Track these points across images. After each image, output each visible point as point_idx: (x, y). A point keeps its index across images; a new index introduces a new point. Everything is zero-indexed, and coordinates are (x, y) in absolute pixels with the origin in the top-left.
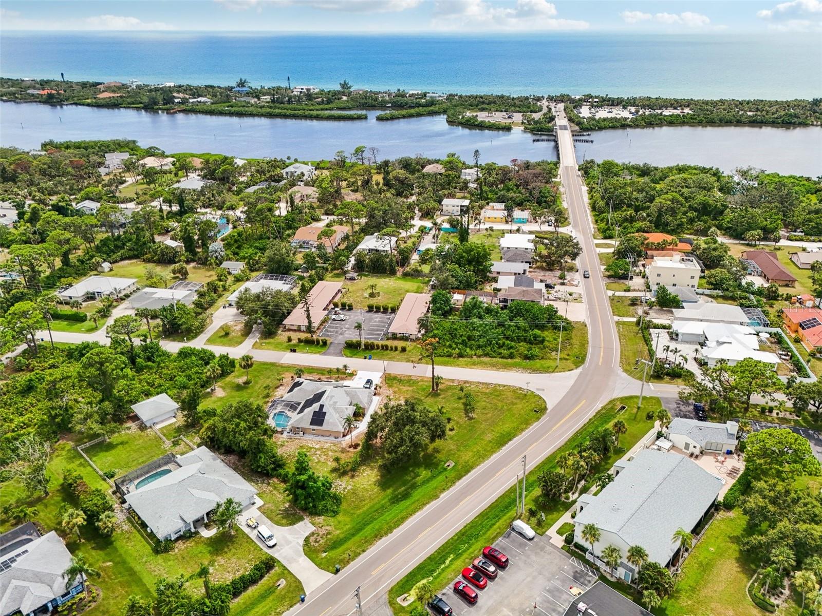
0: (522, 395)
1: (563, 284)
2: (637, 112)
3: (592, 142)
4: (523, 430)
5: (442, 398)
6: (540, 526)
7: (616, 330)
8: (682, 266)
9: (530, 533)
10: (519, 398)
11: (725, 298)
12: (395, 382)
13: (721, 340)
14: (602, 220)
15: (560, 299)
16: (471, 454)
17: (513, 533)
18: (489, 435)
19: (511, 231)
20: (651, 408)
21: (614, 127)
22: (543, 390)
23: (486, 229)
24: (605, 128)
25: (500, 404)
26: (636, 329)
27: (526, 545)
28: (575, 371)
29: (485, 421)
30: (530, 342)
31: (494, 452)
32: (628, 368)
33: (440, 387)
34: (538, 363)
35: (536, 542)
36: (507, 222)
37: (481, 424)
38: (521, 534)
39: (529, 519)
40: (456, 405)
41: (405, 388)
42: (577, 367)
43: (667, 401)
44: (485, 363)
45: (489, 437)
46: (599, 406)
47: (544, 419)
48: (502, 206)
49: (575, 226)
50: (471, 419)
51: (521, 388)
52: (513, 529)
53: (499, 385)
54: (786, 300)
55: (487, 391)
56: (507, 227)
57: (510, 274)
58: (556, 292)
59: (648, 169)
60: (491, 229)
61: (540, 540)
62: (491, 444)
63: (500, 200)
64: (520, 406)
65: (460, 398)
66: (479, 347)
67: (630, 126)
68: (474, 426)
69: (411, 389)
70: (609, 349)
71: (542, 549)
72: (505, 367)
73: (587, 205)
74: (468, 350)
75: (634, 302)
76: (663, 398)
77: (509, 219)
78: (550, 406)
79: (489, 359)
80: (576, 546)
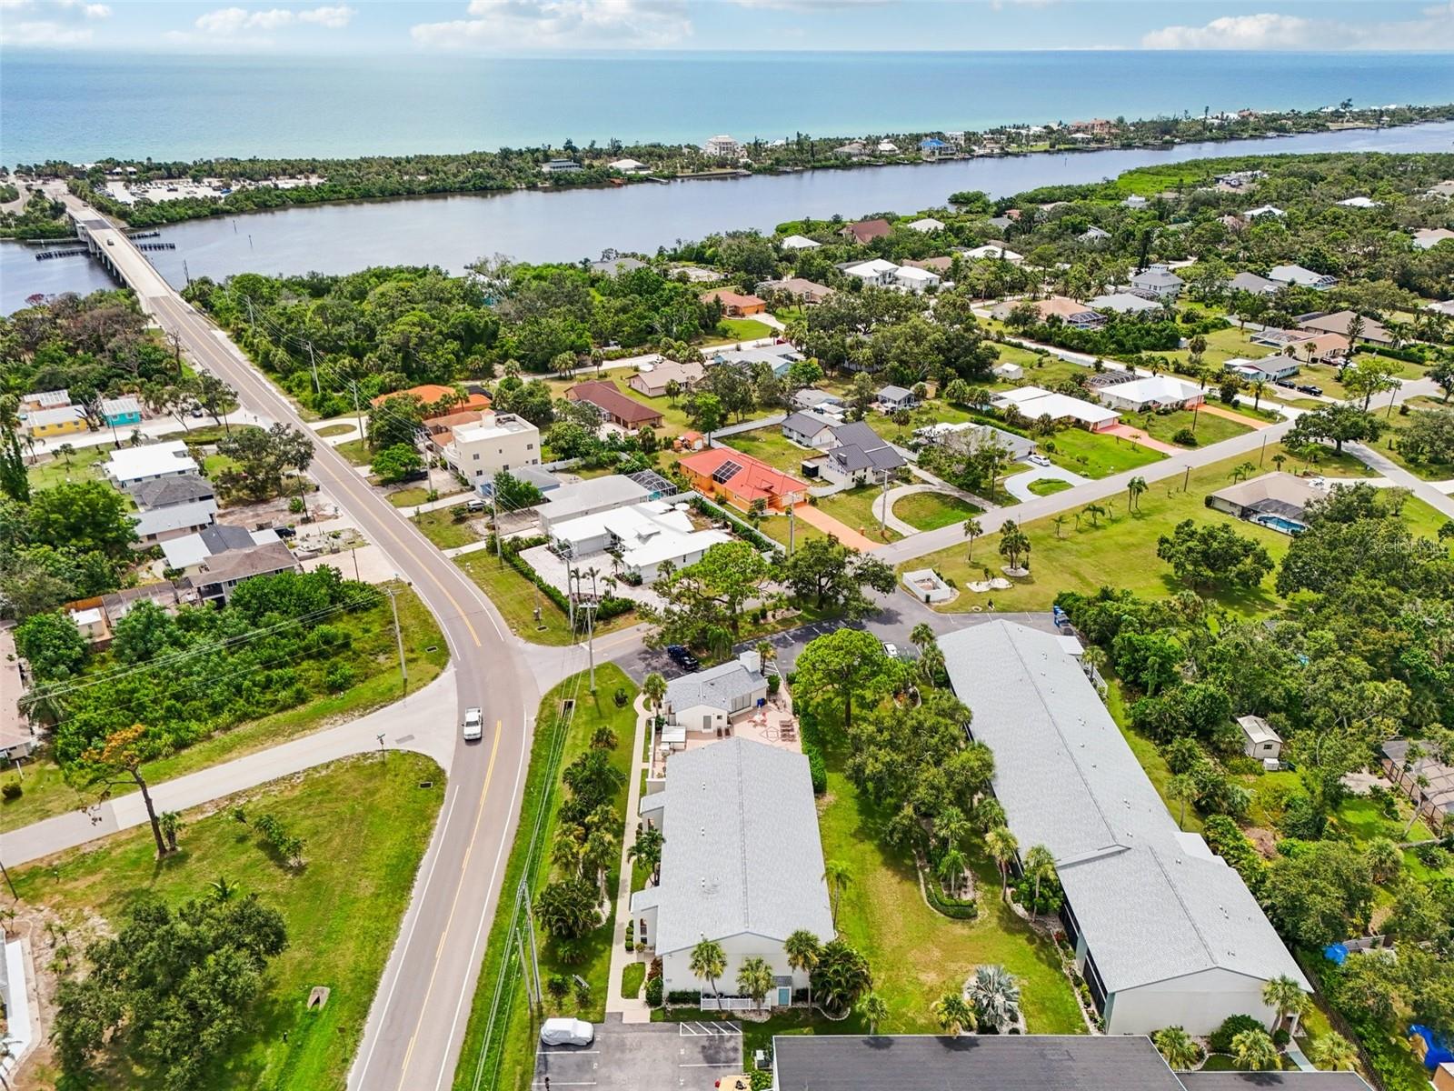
0: (376, 767)
1: (306, 521)
2: (228, 187)
3: (173, 247)
4: (426, 835)
5: (199, 860)
6: (588, 1004)
7: (464, 574)
8: (503, 431)
9: (583, 1030)
10: (372, 777)
11: (589, 468)
12: (38, 882)
13: (644, 533)
14: (299, 385)
15: (320, 550)
16: (352, 945)
17: (552, 1054)
18: (364, 883)
19: (118, 445)
20: (614, 685)
21: (198, 217)
22: (411, 737)
23: (55, 453)
24: (182, 220)
25: (343, 808)
26: (494, 560)
27: (589, 1061)
28: (443, 675)
29: (333, 858)
30: (321, 655)
31: (400, 912)
32: (530, 632)
33: (179, 836)
34: (364, 690)
35: (603, 1042)
36: (94, 429)
37: (332, 868)
38: (565, 1046)
39: (560, 1005)
40: (244, 859)
41: (82, 884)
42: (443, 666)
43: (627, 660)
44: (252, 737)
45: (367, 887)
46: (530, 720)
47: (452, 792)
48: (64, 396)
49: (252, 406)
50: (300, 870)
51: (364, 754)
52: (545, 1046)
53: (315, 768)
54: (667, 447)
55: (297, 793)
56: (104, 437)
57: (181, 532)
58: (303, 539)
59: (321, 281)
60: (67, 449)
61: (607, 1031)
62: (381, 901)
63: (48, 385)
64: (387, 791)
65: (242, 839)
66: (216, 709)
67: (228, 213)
68: (319, 884)
69: (98, 877)
70: (474, 614)
71: (621, 1047)
72: (302, 725)
73: (247, 364)
74: (194, 725)
75: (460, 515)
76: (615, 660)
77: (96, 421)
78: (445, 763)
79: (256, 723)
80: (675, 998)
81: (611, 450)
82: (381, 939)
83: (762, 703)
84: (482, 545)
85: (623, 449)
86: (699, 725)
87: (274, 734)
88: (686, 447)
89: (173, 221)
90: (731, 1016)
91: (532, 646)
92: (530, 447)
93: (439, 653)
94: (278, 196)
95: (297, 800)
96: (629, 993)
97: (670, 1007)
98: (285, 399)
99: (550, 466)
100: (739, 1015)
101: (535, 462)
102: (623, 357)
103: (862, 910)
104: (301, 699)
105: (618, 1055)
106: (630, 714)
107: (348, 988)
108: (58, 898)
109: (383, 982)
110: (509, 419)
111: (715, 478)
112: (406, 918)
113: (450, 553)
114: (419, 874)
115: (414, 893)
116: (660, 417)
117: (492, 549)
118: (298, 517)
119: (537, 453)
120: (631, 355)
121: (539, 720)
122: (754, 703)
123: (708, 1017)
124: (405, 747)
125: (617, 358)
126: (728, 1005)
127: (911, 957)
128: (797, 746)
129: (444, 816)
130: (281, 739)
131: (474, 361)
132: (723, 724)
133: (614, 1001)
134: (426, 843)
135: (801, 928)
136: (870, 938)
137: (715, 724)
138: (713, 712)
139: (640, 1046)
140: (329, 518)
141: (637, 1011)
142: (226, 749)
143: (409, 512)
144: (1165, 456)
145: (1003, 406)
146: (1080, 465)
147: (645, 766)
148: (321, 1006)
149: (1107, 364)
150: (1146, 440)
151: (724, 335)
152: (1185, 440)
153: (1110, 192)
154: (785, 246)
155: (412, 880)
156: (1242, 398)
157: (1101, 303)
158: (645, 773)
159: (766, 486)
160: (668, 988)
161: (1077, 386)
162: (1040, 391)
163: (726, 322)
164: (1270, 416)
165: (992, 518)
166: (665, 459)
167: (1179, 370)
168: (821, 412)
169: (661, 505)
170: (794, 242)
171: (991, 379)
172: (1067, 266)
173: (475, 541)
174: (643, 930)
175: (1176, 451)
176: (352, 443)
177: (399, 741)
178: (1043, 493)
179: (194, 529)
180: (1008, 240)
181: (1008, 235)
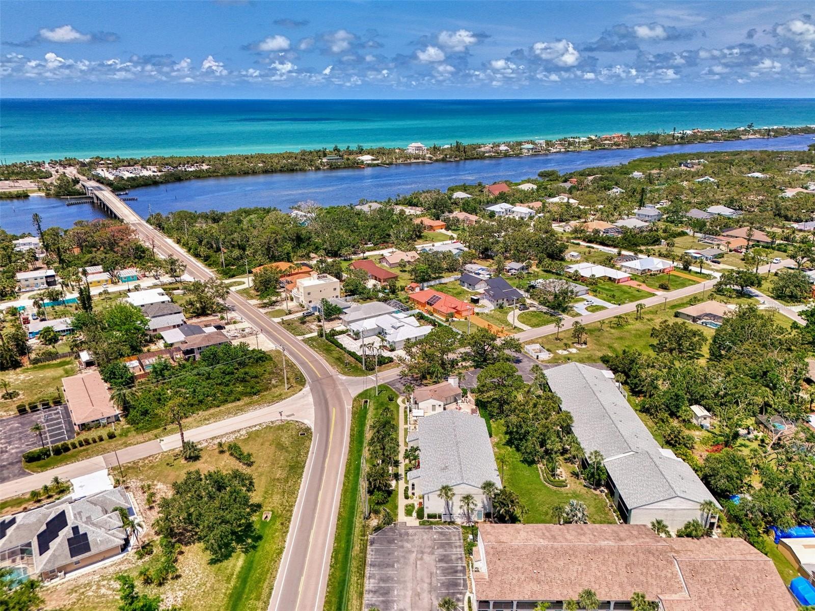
0: (278, 427)
1: (229, 323)
2: (160, 170)
4: (306, 454)
7: (308, 347)
8: (321, 282)
10: (278, 430)
11: (364, 299)
13: (396, 326)
14: (214, 264)
18: (280, 472)
19: (129, 290)
22: (293, 415)
24: (138, 187)
26: (322, 340)
28: (304, 389)
31: (298, 483)
32: (344, 371)
34: (267, 395)
36: (116, 283)
37: (264, 466)
42: (304, 386)
44: (217, 414)
46: (348, 407)
47: (315, 437)
51: (272, 422)
53: (250, 427)
54: (402, 290)
55: (243, 437)
56: (122, 287)
57: (169, 328)
58: (230, 331)
59: (216, 215)
63: (92, 263)
67: (162, 183)
70: (316, 363)
71: (407, 534)
73: (186, 254)
75: (302, 321)
76: (388, 383)
77: (116, 280)
78: (312, 426)
80: (430, 516)
81: (374, 291)
82: (292, 493)
84: (315, 334)
85: (380, 291)
86: (430, 410)
87: (228, 413)
88: (411, 290)
89: (134, 187)
90: (456, 524)
91: (346, 377)
92: (335, 290)
93: (301, 380)
95: (244, 440)
96: (409, 514)
97: (428, 520)
98: (207, 269)
99: (345, 298)
100: (459, 523)
101: (337, 297)
102: (375, 249)
104: (238, 399)
105: (406, 537)
106: (396, 405)
107: (280, 512)
108: (141, 477)
109: (295, 510)
110: (324, 277)
111: (428, 303)
112: (302, 486)
113: (300, 338)
114: (305, 469)
115: (304, 476)
116: (397, 276)
117: (321, 335)
118: (225, 322)
119: (338, 292)
120: (379, 249)
121: (353, 408)
123: (445, 523)
124: (292, 419)
125: (372, 250)
129: (313, 446)
130: (231, 415)
131: (301, 251)
132: (442, 409)
133: (402, 517)
134: (307, 457)
137: (438, 409)
138: (436, 403)
139: (415, 534)
140: (238, 323)
141: (413, 521)
142: (207, 419)
143: (278, 320)
144: (654, 295)
145: (572, 271)
146: (612, 298)
147: (406, 426)
148: (268, 520)
149: (624, 252)
150: (644, 287)
151: (426, 239)
152: (664, 287)
153: (623, 170)
154: (454, 197)
156: (693, 268)
157: (620, 223)
158: (406, 430)
159: (453, 306)
160: (426, 512)
161: (608, 262)
163: (425, 233)
164: (708, 277)
165: (568, 322)
166: (402, 295)
167: (660, 255)
168: (479, 274)
169: (401, 315)
170: (459, 195)
171: (563, 259)
172: (602, 206)
173: (311, 332)
174: (413, 489)
175: (660, 293)
176: (245, 289)
177: (288, 416)
178: (593, 311)
179: (174, 327)
180: (571, 193)
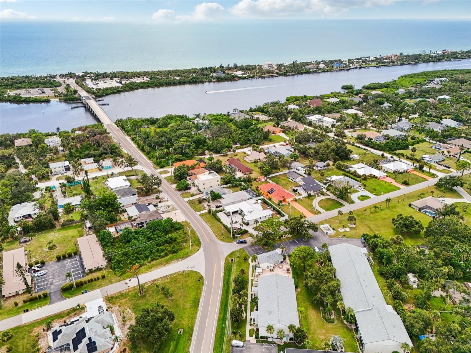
2: (121, 82)
3: (108, 105)
4: (200, 293)
5: (149, 296)
6: (242, 337)
8: (211, 177)
9: (241, 344)
10: (186, 277)
11: (233, 187)
12: (114, 300)
14: (152, 157)
15: (165, 211)
16: (186, 319)
17: (234, 348)
18: (187, 305)
19: (108, 176)
20: (243, 255)
21: (114, 93)
22: (194, 267)
23: (93, 179)
24: (109, 94)
25: (180, 285)
27: (242, 351)
28: (200, 250)
29: (180, 298)
30: (169, 243)
31: (196, 312)
32: (221, 238)
33: (144, 290)
34: (181, 253)
35: (246, 346)
36: (100, 170)
37: (179, 300)
38: (237, 347)
39: (235, 337)
40: (159, 297)
41: (124, 301)
42: (200, 247)
44: (156, 265)
45: (188, 306)
46: (223, 264)
47: (206, 282)
48: (91, 160)
49: (141, 164)
50: (172, 300)
51: (183, 271)
52: (232, 346)
53: (172, 274)
55: (169, 280)
57: (130, 205)
60: (96, 177)
61: (246, 344)
62: (192, 309)
63: (88, 156)
64: (190, 281)
65: (158, 292)
66: (147, 257)
67: (122, 91)
68: (177, 304)
69: (127, 299)
70: (206, 232)
71: (250, 348)
72: (167, 262)
74: (142, 261)
76: (244, 248)
77: (101, 168)
79: (156, 261)
80: (262, 338)
81: (239, 181)
82: (193, 318)
83: (282, 262)
84: (206, 211)
85: (242, 181)
86: (266, 268)
87: (161, 264)
88: (260, 181)
89: (107, 95)
90: (275, 343)
91: (222, 242)
92: (218, 181)
93: (198, 243)
94: (136, 85)
95: (169, 283)
96: (251, 336)
97: (261, 340)
98: (149, 161)
99: (223, 186)
100: (276, 343)
101: (219, 185)
102: (241, 148)
103: (306, 319)
104: (166, 255)
105: (249, 350)
106: (248, 263)
107: (187, 330)
108: (119, 304)
109: (195, 329)
110: (212, 173)
111: (268, 192)
112: (198, 314)
113: (198, 213)
114: (200, 303)
115: (199, 308)
116: (252, 170)
117: (209, 212)
118: (158, 200)
119: (219, 183)
120: (243, 148)
121: (225, 264)
122: (280, 262)
123: (269, 342)
124: (193, 270)
125: (239, 149)
126: (274, 340)
127: (318, 331)
128: (290, 275)
129: (204, 288)
130: (162, 266)
131: (200, 151)
132: (272, 268)
133: (248, 337)
134: (201, 295)
135: (292, 324)
136: (308, 326)
137: (270, 268)
138: (269, 265)
139: (254, 348)
140: (166, 201)
141: (253, 340)
142: (150, 268)
143: (187, 200)
144: (399, 189)
145: (352, 170)
146: (374, 191)
147: (252, 278)
148: (181, 333)
149: (386, 154)
150: (394, 183)
151: (270, 141)
152: (406, 183)
153: (394, 86)
154: (289, 108)
155: (198, 305)
156: (425, 168)
157: (385, 132)
158: (252, 280)
159: (283, 196)
160: (260, 335)
161: (375, 164)
162: (364, 165)
163: (271, 136)
164: (433, 175)
165: (347, 208)
166: (254, 185)
167: (407, 158)
168: (299, 170)
169: (253, 201)
170: (291, 107)
171: (349, 159)
172: (377, 117)
173: (204, 209)
174: (254, 321)
175: (403, 187)
176: (169, 177)
177: (191, 268)
178: (362, 200)
179: (133, 204)
180: (359, 106)
181: (359, 104)
